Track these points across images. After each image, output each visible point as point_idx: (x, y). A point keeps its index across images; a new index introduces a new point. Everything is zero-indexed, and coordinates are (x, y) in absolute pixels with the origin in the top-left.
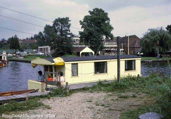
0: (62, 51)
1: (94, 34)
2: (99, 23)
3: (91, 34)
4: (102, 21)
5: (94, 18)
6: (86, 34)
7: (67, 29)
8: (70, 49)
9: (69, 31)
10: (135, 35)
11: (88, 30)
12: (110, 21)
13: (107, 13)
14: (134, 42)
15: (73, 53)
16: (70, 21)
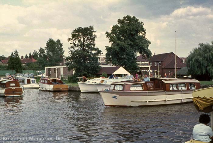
0: (85, 72)
1: (127, 49)
2: (133, 35)
3: (122, 49)
4: (136, 32)
5: (126, 28)
6: (116, 49)
7: (91, 43)
8: (97, 70)
9: (94, 46)
10: (172, 53)
11: (118, 45)
12: (145, 33)
13: (141, 22)
14: (172, 61)
15: (102, 75)
16: (95, 32)
